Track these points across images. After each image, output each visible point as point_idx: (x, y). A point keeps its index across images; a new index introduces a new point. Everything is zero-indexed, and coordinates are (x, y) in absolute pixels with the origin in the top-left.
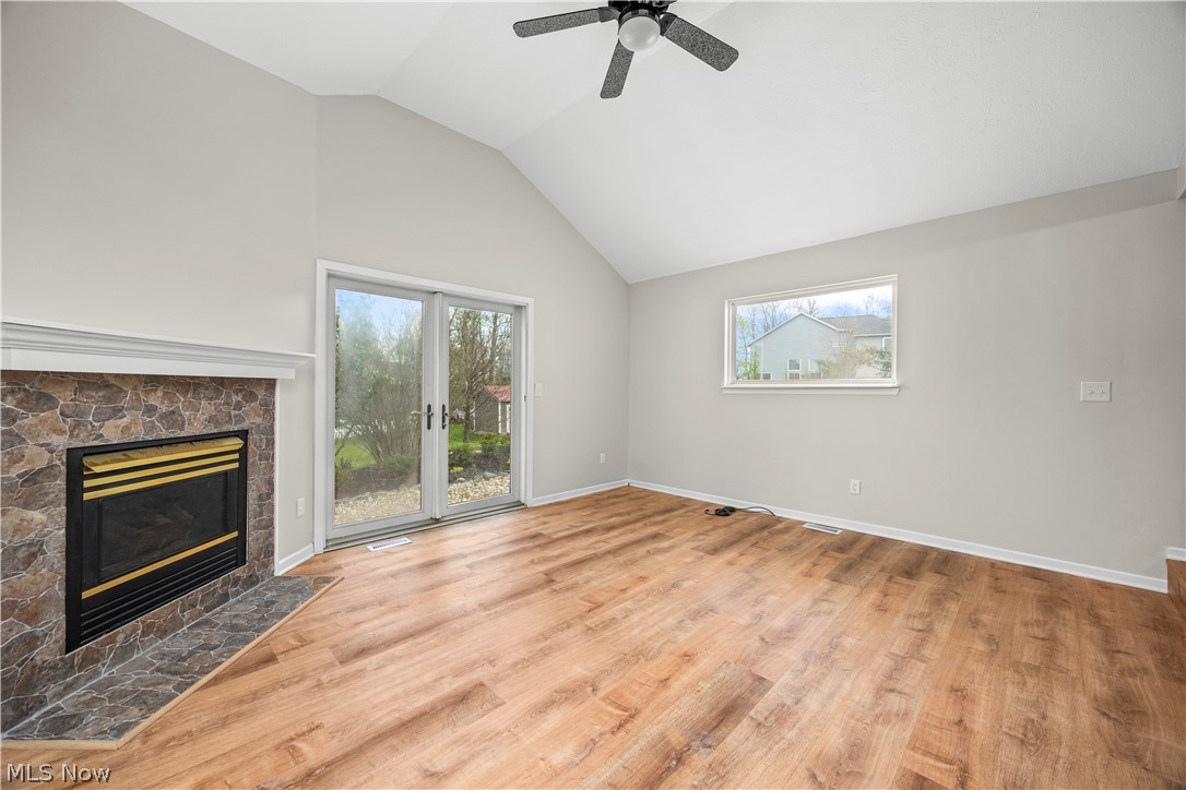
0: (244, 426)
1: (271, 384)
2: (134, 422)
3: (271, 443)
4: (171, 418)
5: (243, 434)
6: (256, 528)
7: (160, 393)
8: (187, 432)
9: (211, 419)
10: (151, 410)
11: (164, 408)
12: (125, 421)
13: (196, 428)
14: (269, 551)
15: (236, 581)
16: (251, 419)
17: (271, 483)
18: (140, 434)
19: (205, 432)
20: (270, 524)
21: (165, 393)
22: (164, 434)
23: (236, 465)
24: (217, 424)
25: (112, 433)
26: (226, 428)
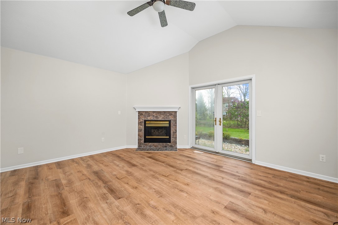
0: (170, 119)
1: (176, 112)
2: (151, 117)
3: (176, 123)
4: (157, 117)
5: (170, 121)
6: (173, 137)
7: (155, 114)
8: (159, 119)
9: (163, 118)
10: (154, 116)
11: (155, 116)
12: (150, 117)
13: (160, 119)
14: (176, 143)
15: (168, 145)
16: (171, 118)
17: (176, 130)
18: (152, 119)
19: (162, 120)
20: (176, 138)
21: (156, 114)
22: (156, 119)
23: (168, 126)
24: (164, 119)
25: (149, 118)
26: (166, 119)
